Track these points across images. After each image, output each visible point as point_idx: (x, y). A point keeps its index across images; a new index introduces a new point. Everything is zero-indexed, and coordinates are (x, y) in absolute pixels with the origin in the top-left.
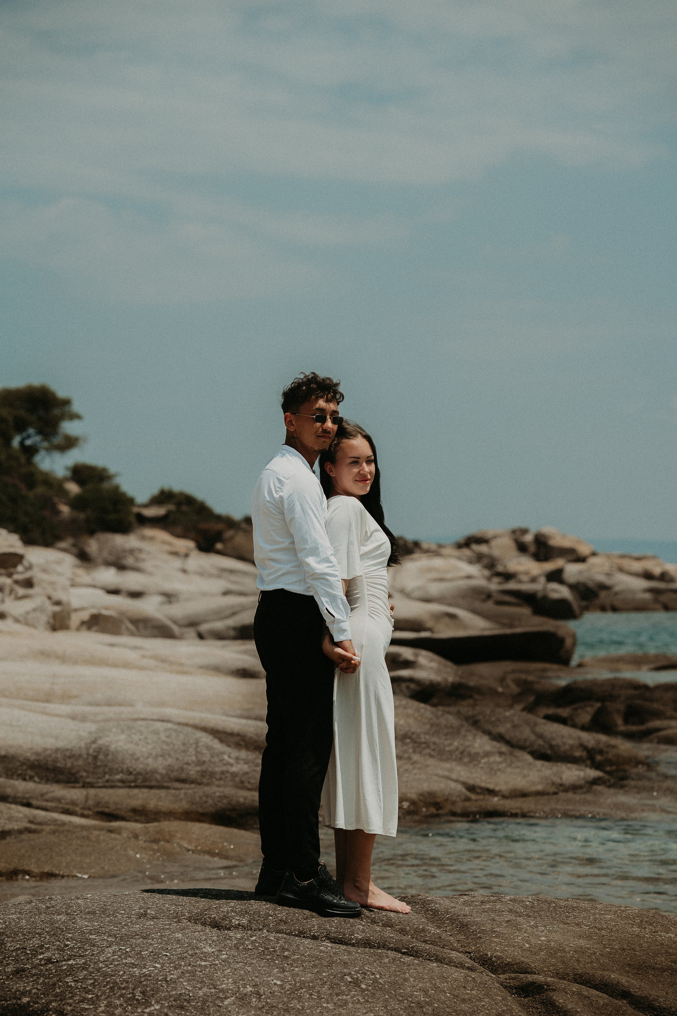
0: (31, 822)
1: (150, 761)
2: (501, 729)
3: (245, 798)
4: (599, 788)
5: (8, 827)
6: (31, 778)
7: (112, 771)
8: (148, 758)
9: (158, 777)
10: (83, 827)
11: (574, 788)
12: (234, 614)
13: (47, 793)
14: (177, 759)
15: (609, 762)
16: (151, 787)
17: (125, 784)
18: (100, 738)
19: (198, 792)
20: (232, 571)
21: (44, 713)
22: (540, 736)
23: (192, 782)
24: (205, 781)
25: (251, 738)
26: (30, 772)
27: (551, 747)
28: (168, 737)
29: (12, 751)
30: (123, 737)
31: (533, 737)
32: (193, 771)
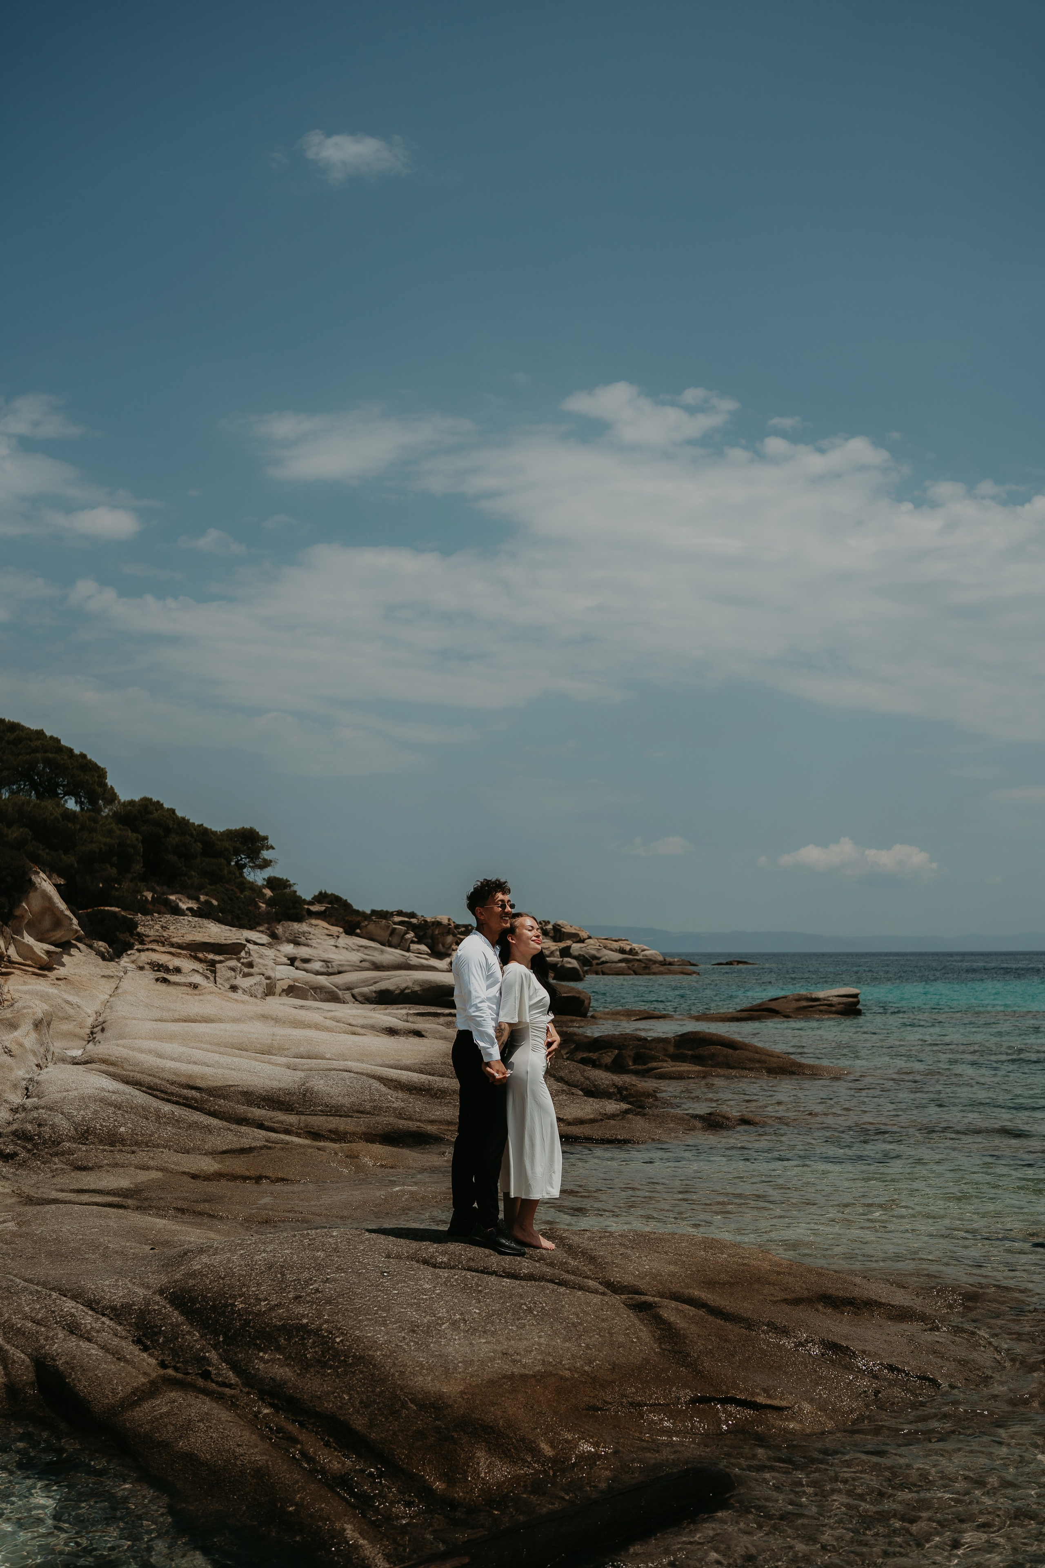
0: (267, 1141)
1: (340, 1098)
2: (562, 1074)
4: (630, 1116)
5: (253, 1145)
6: (263, 1106)
7: (315, 1105)
8: (338, 1096)
9: (345, 1109)
10: (301, 1146)
11: (613, 1116)
12: (375, 983)
13: (274, 1117)
14: (357, 1098)
15: (631, 1095)
16: (341, 1116)
17: (324, 1113)
18: (307, 1082)
19: (372, 1120)
20: (366, 947)
21: (269, 1063)
22: (588, 1079)
23: (368, 1113)
24: (376, 1112)
25: (404, 1083)
26: (262, 1103)
27: (595, 1086)
28: (351, 1083)
29: (251, 1089)
30: (322, 1082)
31: (582, 1079)
32: (368, 1106)
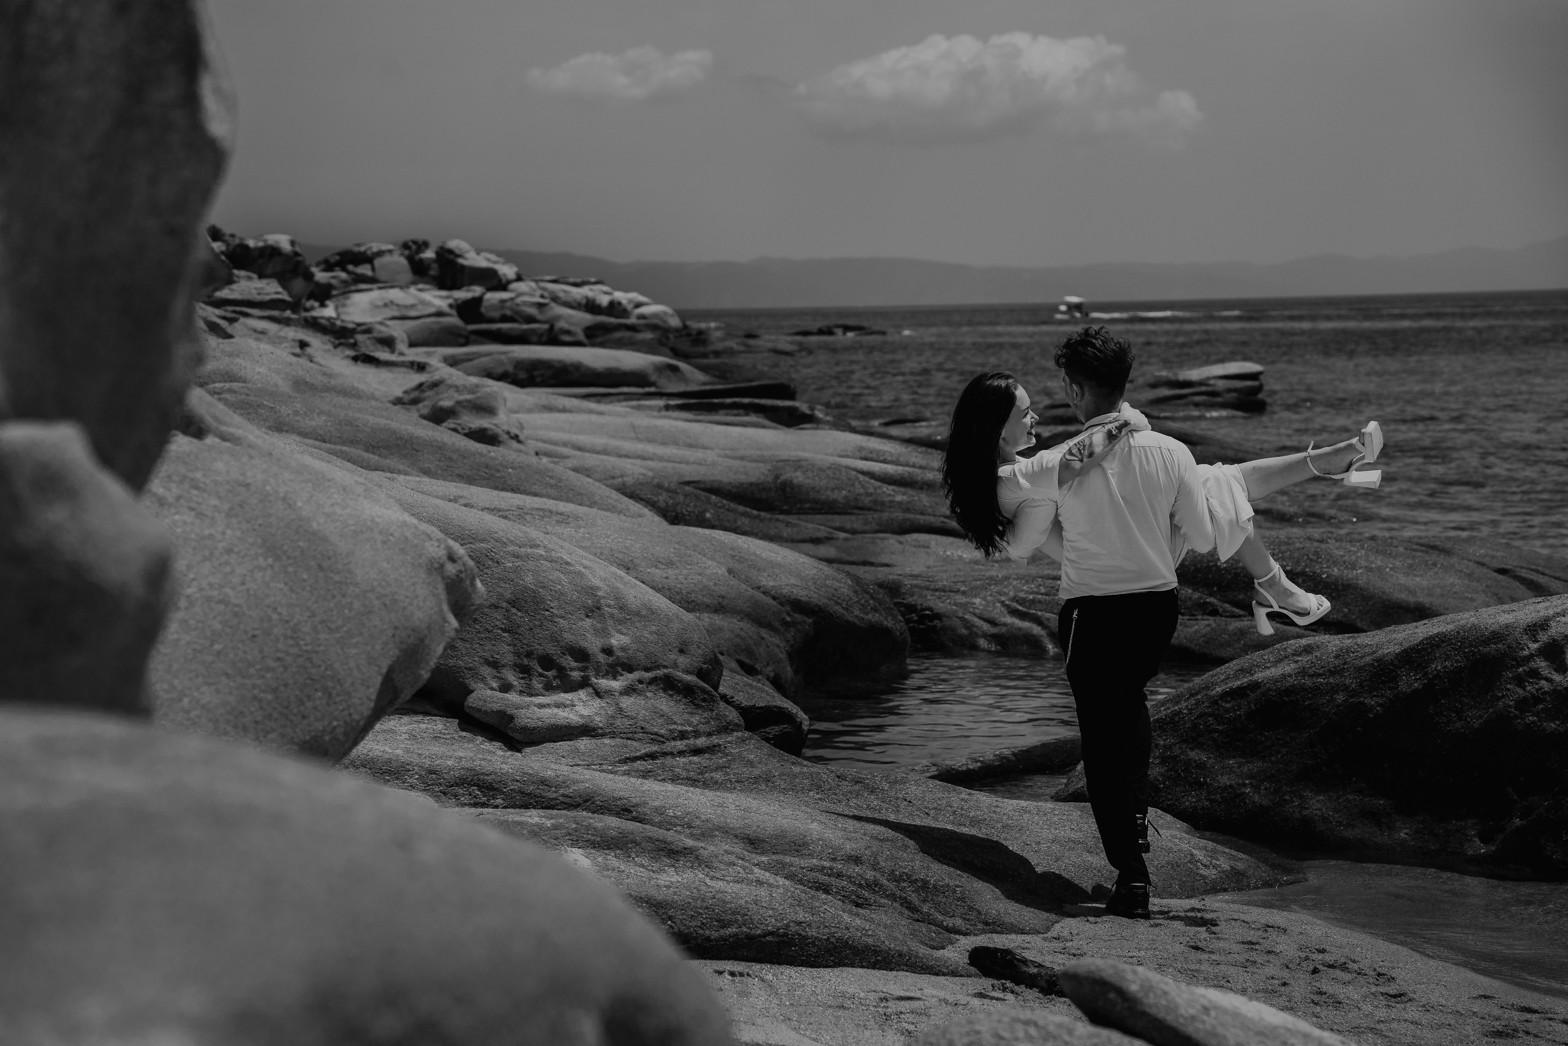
1: (829, 492)
3: (924, 521)
7: (801, 501)
8: (826, 490)
9: (841, 506)
14: (849, 491)
18: (781, 474)
24: (879, 508)
25: (881, 475)
